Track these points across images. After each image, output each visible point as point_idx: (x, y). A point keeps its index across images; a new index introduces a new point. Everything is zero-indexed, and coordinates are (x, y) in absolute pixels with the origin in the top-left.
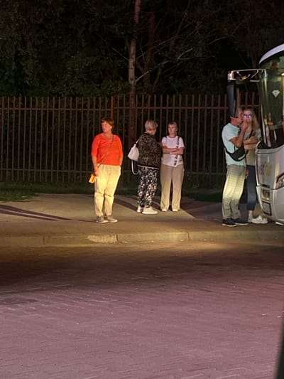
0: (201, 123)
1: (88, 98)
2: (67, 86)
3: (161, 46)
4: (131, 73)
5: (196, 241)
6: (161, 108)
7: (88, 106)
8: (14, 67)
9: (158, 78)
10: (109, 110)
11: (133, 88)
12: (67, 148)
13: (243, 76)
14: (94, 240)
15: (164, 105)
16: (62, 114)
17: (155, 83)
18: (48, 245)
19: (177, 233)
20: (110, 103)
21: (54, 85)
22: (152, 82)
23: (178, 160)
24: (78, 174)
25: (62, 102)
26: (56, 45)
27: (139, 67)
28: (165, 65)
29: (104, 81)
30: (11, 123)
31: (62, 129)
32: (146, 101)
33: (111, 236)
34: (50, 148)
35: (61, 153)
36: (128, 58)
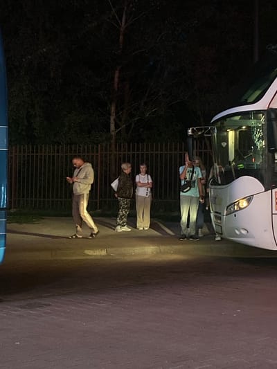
1: (81, 145)
2: (65, 136)
4: (112, 127)
5: (165, 253)
6: (136, 152)
10: (97, 154)
11: (113, 137)
13: (199, 131)
14: (89, 254)
16: (62, 158)
17: (130, 132)
18: (55, 258)
19: (152, 247)
21: (55, 135)
23: (148, 192)
25: (62, 148)
26: (57, 107)
27: (118, 122)
29: (92, 133)
30: (24, 164)
31: (62, 168)
33: (102, 250)
36: (110, 115)
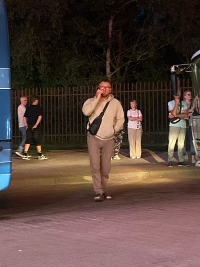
0: (155, 100)
1: (81, 87)
2: (67, 80)
3: (127, 51)
4: (108, 70)
5: (155, 177)
6: (129, 91)
7: (81, 92)
8: (32, 69)
9: (126, 72)
11: (109, 79)
12: (68, 120)
13: (181, 68)
14: (88, 179)
15: (130, 89)
16: (64, 98)
17: (124, 75)
18: (58, 183)
19: (142, 173)
21: (58, 79)
22: (122, 75)
23: (139, 125)
24: (76, 137)
25: (64, 90)
26: (59, 53)
27: (113, 65)
28: (130, 63)
29: (91, 76)
31: (64, 108)
32: (119, 87)
34: (57, 121)
36: (106, 60)
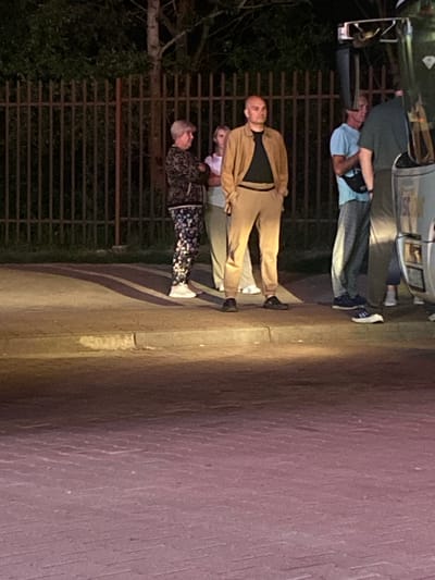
1: (73, 82)
2: (31, 60)
4: (153, 36)
5: (283, 343)
6: (212, 98)
7: (73, 98)
9: (202, 43)
10: (113, 103)
11: (156, 63)
12: (34, 179)
13: (366, 30)
14: (92, 346)
15: (217, 93)
16: (23, 115)
17: (200, 51)
19: (248, 330)
20: (114, 90)
24: (56, 227)
27: (167, 24)
28: (216, 18)
29: (101, 51)
31: (24, 143)
32: (182, 86)
33: (123, 337)
35: (24, 188)
36: (146, 7)
